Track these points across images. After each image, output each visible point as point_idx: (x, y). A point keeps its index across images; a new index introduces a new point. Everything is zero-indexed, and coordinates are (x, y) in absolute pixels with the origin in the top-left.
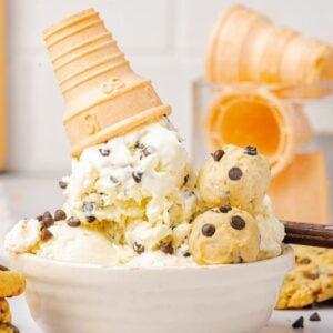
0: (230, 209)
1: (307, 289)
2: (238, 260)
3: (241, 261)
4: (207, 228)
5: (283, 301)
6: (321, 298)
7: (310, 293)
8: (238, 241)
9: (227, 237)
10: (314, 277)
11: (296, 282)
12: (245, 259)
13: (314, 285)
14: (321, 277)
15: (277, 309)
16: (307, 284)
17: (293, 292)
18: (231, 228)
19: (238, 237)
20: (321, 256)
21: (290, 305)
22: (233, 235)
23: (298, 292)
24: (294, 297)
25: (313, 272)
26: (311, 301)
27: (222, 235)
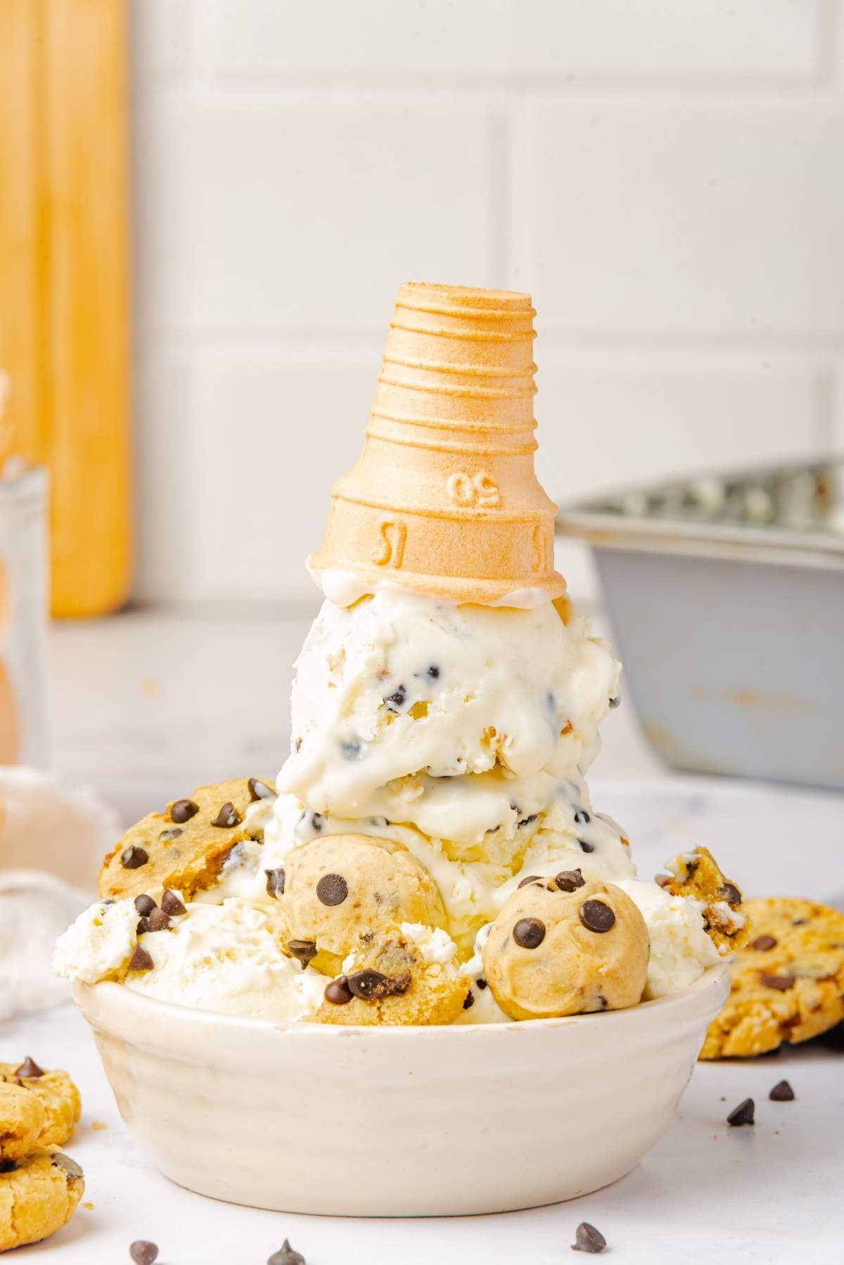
0: (581, 882)
1: (766, 1014)
2: (596, 1005)
3: (604, 1007)
4: (525, 928)
5: (714, 1042)
6: (798, 1034)
7: (773, 1023)
8: (597, 961)
9: (572, 950)
10: (783, 984)
11: (742, 996)
12: (614, 1002)
13: (783, 1005)
14: (799, 984)
15: (701, 1060)
16: (766, 1003)
17: (734, 1022)
18: (581, 930)
19: (598, 951)
20: (801, 930)
21: (729, 1050)
22: (586, 947)
23: (746, 1022)
24: (737, 1033)
25: (782, 972)
26: (775, 1042)
27: (558, 945)
